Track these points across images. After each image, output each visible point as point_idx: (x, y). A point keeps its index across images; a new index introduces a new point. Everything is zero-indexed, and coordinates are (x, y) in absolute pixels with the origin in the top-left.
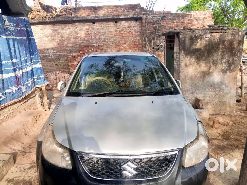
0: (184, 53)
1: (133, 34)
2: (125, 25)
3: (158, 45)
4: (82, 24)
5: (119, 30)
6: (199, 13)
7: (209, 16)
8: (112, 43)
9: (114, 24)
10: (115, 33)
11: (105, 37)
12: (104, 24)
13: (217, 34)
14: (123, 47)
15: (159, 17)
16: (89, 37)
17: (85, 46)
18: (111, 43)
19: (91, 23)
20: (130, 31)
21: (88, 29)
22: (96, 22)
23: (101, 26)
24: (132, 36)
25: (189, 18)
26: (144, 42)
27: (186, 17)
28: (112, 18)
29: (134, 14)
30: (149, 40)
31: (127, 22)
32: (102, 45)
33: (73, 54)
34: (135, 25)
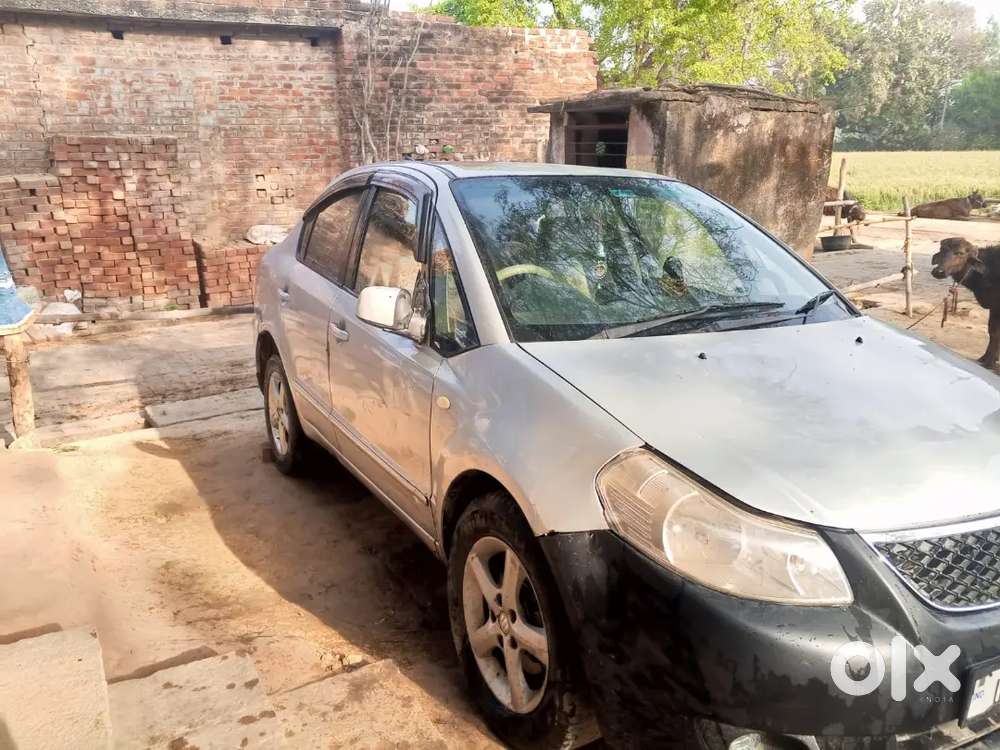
1: (301, 100)
2: (266, 57)
3: (408, 151)
4: (58, 33)
5: (241, 78)
6: (549, 37)
7: (580, 53)
8: (209, 132)
9: (218, 50)
10: (224, 87)
11: (174, 105)
12: (170, 45)
13: (768, 114)
14: (259, 150)
15: (408, 38)
16: (98, 97)
17: (89, 142)
18: (203, 134)
19: (107, 36)
20: (290, 86)
21: (93, 62)
22: (130, 32)
23: (154, 50)
24: (299, 107)
25: (516, 52)
26: (353, 137)
27: (507, 49)
28: (209, 19)
29: (308, 13)
30: (372, 129)
31: (276, 45)
32: (168, 139)
33: (23, 179)
34: (309, 59)
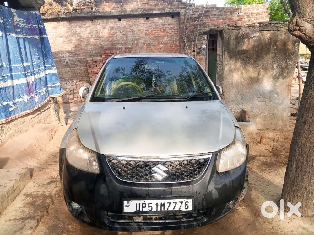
0: (228, 55)
1: (168, 34)
2: (159, 22)
3: (199, 47)
4: (105, 21)
5: (151, 29)
6: (251, 8)
7: (263, 12)
8: (142, 45)
9: (145, 21)
10: (146, 32)
11: (133, 37)
12: (132, 21)
13: (268, 32)
14: (156, 49)
15: (201, 13)
16: (114, 37)
17: (109, 48)
18: (140, 45)
19: (117, 20)
20: (165, 30)
21: (113, 27)
22: (122, 18)
23: (128, 23)
24: (168, 36)
25: (239, 13)
26: (182, 44)
27: (235, 13)
28: (142, 13)
29: (170, 8)
30: (188, 41)
31: (161, 18)
32: (129, 47)
33: (94, 58)
34: (171, 22)
